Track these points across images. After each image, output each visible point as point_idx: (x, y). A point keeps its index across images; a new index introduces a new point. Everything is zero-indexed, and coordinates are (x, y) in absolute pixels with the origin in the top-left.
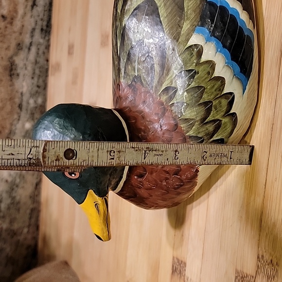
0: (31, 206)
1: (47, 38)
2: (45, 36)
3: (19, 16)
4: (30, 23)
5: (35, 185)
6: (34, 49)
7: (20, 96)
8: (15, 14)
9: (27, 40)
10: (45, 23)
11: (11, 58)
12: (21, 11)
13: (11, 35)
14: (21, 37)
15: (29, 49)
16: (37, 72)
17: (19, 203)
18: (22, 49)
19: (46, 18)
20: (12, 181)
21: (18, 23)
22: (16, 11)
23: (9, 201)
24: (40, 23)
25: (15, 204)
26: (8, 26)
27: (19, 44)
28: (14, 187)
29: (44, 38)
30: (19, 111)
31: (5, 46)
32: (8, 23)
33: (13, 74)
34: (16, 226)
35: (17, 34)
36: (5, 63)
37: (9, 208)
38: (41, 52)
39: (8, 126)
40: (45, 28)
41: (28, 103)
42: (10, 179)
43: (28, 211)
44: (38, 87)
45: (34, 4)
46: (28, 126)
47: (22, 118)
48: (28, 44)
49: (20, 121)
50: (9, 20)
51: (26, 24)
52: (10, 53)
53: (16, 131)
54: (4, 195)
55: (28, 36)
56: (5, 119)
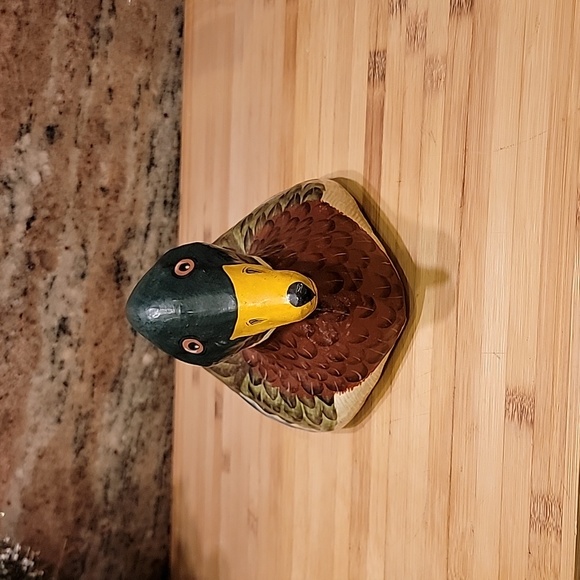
0: (157, 493)
1: (174, 215)
2: (172, 211)
3: (128, 186)
4: (145, 194)
5: (161, 456)
6: (153, 235)
8: (121, 184)
9: (142, 222)
10: (170, 192)
11: (118, 252)
12: (131, 178)
13: (116, 217)
14: (132, 218)
15: (146, 236)
17: (137, 487)
18: (134, 236)
19: (171, 184)
20: (124, 452)
21: (126, 198)
22: (123, 179)
23: (120, 486)
24: (161, 192)
25: (130, 490)
26: (112, 202)
27: (129, 229)
28: (128, 461)
29: (170, 215)
30: (132, 336)
31: (108, 235)
32: (111, 198)
33: (122, 278)
34: (133, 527)
35: (126, 215)
36: (109, 261)
37: (120, 497)
38: (165, 238)
39: (116, 362)
40: (170, 199)
42: (120, 450)
43: (153, 502)
45: (152, 164)
46: (147, 359)
47: (137, 347)
48: (144, 228)
49: (135, 353)
50: (112, 193)
51: (139, 196)
52: (115, 246)
53: (129, 370)
54: (112, 476)
55: (143, 215)
56: (110, 351)
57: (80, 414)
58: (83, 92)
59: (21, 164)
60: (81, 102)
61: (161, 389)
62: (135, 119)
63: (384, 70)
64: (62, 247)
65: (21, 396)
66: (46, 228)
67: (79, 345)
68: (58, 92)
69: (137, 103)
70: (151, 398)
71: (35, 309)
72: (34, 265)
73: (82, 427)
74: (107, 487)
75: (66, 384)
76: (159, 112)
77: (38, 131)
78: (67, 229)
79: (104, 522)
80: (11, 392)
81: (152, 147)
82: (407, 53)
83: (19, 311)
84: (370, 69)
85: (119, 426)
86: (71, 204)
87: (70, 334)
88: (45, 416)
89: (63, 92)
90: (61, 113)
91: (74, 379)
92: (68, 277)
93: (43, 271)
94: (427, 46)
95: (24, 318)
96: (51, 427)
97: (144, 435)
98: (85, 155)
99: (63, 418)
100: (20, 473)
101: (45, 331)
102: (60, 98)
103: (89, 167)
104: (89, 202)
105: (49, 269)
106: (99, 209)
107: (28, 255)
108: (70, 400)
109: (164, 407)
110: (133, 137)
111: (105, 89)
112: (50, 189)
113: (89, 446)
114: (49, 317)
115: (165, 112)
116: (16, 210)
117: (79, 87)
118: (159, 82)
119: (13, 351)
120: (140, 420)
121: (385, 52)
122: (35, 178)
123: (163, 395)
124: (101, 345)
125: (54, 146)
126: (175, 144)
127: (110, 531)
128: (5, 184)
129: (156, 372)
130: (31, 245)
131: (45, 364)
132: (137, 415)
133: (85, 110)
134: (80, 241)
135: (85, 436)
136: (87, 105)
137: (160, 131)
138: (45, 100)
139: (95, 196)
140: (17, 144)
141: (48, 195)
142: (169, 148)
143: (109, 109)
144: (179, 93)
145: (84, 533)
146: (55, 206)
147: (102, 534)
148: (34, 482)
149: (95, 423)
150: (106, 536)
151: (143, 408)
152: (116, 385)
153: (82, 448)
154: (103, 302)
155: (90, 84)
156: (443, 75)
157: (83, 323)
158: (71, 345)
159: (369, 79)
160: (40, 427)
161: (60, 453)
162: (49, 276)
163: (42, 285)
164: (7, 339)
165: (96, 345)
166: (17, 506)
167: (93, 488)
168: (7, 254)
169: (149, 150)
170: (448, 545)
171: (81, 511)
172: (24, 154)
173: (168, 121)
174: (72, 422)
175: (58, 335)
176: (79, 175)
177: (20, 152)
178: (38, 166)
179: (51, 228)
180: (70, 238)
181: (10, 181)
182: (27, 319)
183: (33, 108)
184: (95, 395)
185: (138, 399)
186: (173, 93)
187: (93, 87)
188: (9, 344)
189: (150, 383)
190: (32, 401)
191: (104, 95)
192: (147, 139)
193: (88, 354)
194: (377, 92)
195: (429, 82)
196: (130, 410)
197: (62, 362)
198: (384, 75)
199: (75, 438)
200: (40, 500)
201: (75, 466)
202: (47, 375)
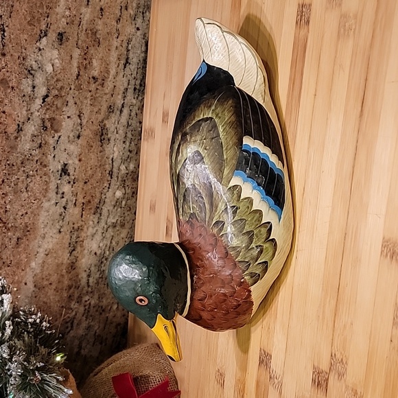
1: (140, 98)
2: (139, 95)
3: (111, 77)
4: (122, 82)
6: (126, 111)
7: (111, 162)
8: (106, 75)
9: (119, 102)
10: (138, 82)
11: (102, 121)
12: (113, 72)
13: (102, 97)
14: (112, 99)
15: (121, 111)
16: (129, 135)
18: (113, 111)
19: (139, 77)
20: (101, 254)
21: (109, 84)
22: (108, 72)
23: (97, 275)
24: (132, 82)
26: (99, 87)
27: (110, 106)
28: (103, 260)
29: (137, 98)
30: (109, 178)
31: (96, 109)
32: (98, 85)
33: (104, 139)
34: (105, 302)
35: (109, 96)
36: (96, 127)
37: (98, 283)
38: (133, 114)
39: (98, 195)
40: (138, 87)
41: (119, 169)
42: (98, 253)
44: (130, 151)
45: (127, 62)
46: (119, 194)
47: (112, 186)
48: (120, 106)
49: (110, 190)
50: (100, 81)
51: (117, 84)
52: (100, 117)
53: (106, 200)
54: (93, 269)
55: (120, 97)
56: (95, 188)
57: (73, 228)
58: (83, 10)
59: (40, 58)
60: (82, 16)
61: (126, 214)
62: (117, 30)
63: (309, 18)
64: (66, 117)
65: (36, 215)
66: (55, 103)
67: (74, 183)
68: (66, 8)
69: (119, 20)
70: (120, 219)
71: (46, 157)
72: (46, 127)
73: (74, 237)
74: (89, 276)
75: (65, 208)
76: (134, 26)
77: (53, 36)
78: (69, 104)
79: (87, 298)
80: (29, 212)
81: (128, 51)
82: (327, 8)
83: (36, 158)
84: (298, 15)
85: (98, 237)
86: (73, 87)
87: (69, 175)
88: (50, 228)
89: (70, 9)
90: (67, 24)
91: (70, 205)
92: (69, 137)
93: (53, 132)
94: (343, 5)
95: (39, 163)
96: (54, 236)
97: (114, 243)
98: (83, 54)
99: (62, 230)
100: (33, 264)
101: (52, 172)
102: (67, 13)
103: (85, 62)
104: (84, 86)
105: (56, 131)
106: (90, 91)
107: (43, 121)
108: (67, 219)
109: (128, 226)
110: (116, 43)
111: (98, 8)
112: (59, 76)
113: (79, 249)
114: (56, 163)
115: (137, 26)
116: (35, 90)
117: (81, 6)
118: (135, 5)
119: (31, 185)
120: (112, 234)
121: (310, 5)
122: (49, 68)
123: (128, 218)
124: (88, 183)
125: (62, 46)
126: (143, 49)
127: (90, 304)
128: (29, 71)
129: (124, 203)
130: (45, 114)
131: (52, 194)
132: (110, 230)
133: (84, 22)
134: (78, 113)
135: (76, 242)
136: (86, 19)
137: (134, 39)
138: (57, 14)
139: (89, 83)
140: (38, 44)
141: (57, 80)
142: (139, 52)
143: (100, 22)
144: (147, 13)
145: (73, 305)
146: (62, 88)
147: (85, 306)
148: (42, 271)
149: (83, 234)
150: (87, 307)
151: (114, 226)
152: (97, 210)
153: (74, 250)
154: (91, 154)
155: (88, 4)
156: (354, 27)
157: (77, 168)
158: (69, 182)
159: (297, 22)
160: (47, 236)
161: (60, 253)
162: (57, 136)
163: (51, 141)
164: (28, 177)
165: (86, 183)
166: (31, 286)
167: (80, 277)
168: (29, 119)
169: (126, 53)
170: (334, 331)
171: (72, 290)
172: (42, 51)
173: (139, 33)
174: (68, 233)
175: (61, 176)
176: (79, 67)
177: (40, 50)
178: (51, 60)
179: (59, 103)
180: (71, 110)
181: (32, 70)
182: (41, 164)
183: (49, 19)
184: (84, 216)
185: (112, 220)
186: (143, 13)
187: (90, 6)
188: (29, 180)
189: (119, 209)
190: (43, 218)
191: (97, 12)
192: (125, 45)
193: (80, 189)
194: (302, 33)
195: (342, 30)
196: (105, 226)
197: (63, 193)
198: (308, 22)
199: (70, 244)
200: (46, 283)
201: (69, 262)
202: (53, 202)
